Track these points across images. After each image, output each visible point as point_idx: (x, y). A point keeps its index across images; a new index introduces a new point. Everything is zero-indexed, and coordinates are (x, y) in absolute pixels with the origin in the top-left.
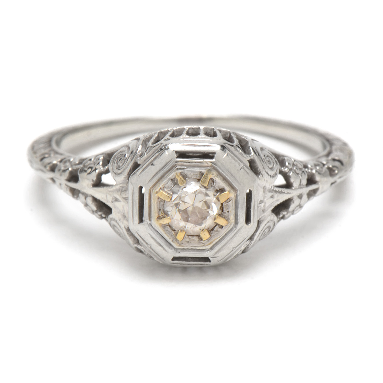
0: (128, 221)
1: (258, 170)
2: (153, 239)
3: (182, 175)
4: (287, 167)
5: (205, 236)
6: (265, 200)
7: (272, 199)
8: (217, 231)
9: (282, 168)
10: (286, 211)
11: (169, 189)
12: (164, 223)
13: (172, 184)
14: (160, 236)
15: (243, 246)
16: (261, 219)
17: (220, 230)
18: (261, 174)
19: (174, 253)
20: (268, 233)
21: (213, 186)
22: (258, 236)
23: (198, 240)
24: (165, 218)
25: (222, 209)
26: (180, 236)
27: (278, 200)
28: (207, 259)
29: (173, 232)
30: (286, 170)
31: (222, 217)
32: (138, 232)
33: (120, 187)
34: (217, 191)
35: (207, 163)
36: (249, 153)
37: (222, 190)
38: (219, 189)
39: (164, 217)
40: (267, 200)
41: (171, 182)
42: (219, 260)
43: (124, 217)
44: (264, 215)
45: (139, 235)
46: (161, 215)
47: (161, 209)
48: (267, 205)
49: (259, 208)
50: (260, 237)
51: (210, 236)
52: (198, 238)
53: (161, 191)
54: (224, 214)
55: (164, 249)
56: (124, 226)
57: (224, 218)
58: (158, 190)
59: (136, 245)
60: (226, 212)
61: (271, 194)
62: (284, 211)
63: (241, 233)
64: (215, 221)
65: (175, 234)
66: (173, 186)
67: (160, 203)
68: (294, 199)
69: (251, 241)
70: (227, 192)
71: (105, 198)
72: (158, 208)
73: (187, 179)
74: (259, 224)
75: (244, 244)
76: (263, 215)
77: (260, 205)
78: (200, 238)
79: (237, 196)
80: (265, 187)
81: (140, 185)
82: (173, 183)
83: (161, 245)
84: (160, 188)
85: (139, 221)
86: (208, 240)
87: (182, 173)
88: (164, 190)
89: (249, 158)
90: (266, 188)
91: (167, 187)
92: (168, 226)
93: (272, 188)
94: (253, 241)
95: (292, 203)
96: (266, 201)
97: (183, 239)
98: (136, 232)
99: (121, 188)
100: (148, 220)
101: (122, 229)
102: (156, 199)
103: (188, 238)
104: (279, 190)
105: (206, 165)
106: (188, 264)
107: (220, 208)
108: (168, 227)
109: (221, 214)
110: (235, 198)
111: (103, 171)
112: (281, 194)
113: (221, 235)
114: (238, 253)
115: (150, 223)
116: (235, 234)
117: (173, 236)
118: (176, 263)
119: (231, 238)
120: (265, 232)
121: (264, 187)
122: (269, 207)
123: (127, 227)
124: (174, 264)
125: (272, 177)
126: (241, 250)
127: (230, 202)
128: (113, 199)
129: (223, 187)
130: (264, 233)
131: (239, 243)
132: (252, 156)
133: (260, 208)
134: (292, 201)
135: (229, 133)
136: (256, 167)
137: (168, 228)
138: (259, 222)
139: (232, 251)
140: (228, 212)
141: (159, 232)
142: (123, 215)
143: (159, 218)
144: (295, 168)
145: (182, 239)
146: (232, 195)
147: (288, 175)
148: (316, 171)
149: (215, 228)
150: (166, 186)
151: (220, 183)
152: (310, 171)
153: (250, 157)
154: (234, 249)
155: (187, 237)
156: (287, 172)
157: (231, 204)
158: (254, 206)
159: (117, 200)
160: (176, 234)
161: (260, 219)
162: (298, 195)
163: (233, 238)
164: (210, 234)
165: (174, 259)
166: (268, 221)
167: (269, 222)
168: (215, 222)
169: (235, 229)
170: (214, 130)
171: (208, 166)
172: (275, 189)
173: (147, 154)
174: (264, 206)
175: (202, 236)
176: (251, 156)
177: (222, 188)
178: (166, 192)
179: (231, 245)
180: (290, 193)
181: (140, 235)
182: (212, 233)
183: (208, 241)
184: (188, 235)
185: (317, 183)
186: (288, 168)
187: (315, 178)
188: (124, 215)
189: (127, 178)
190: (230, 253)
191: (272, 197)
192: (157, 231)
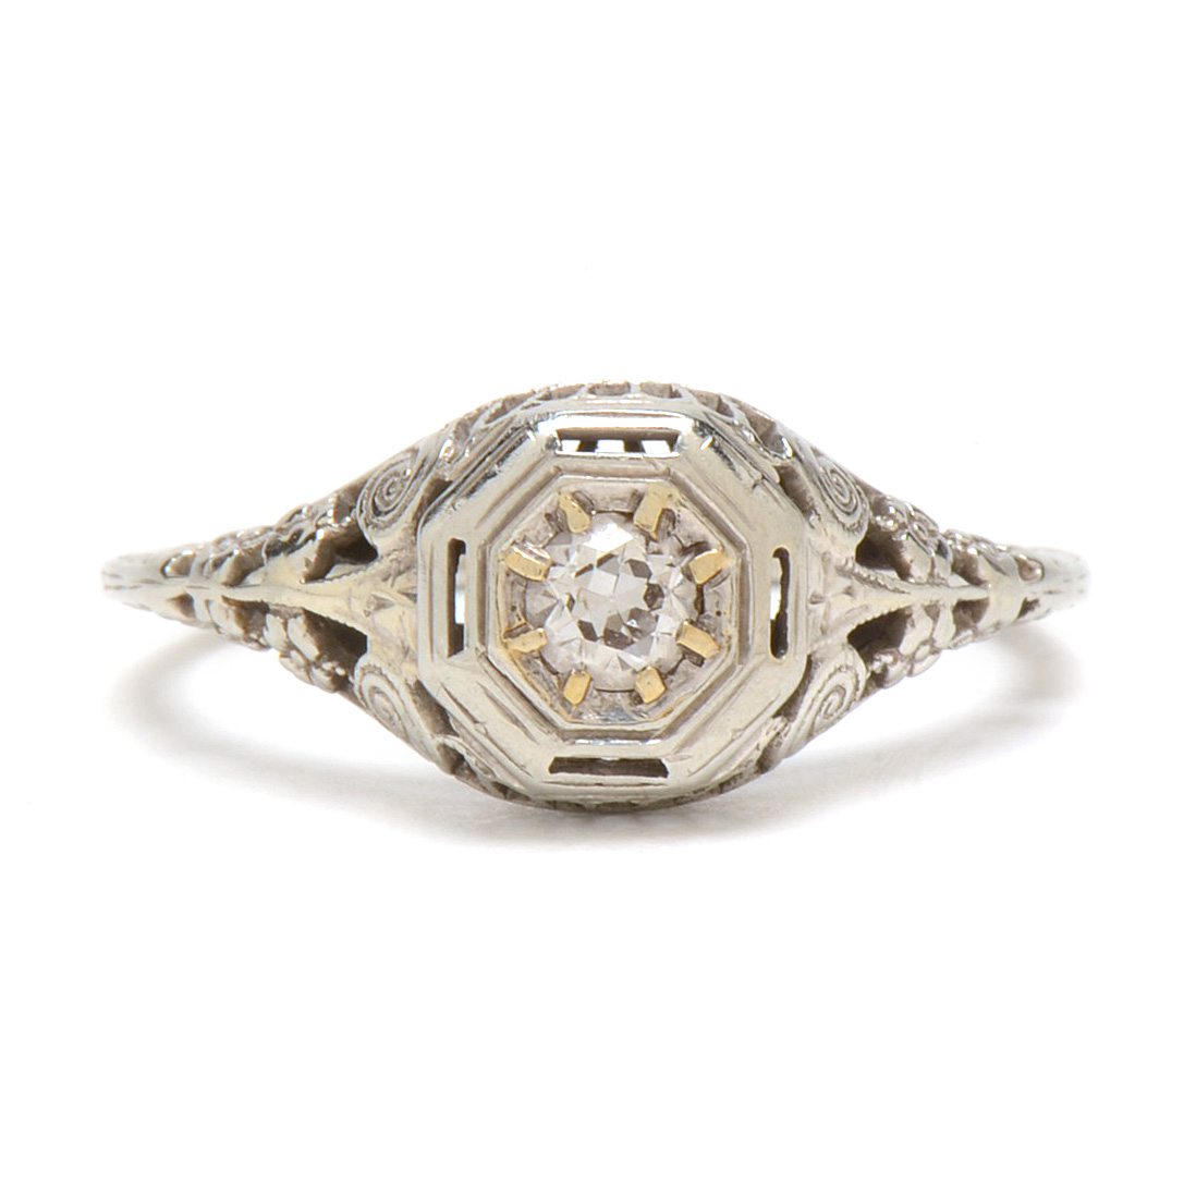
0: (415, 661)
1: (808, 499)
2: (494, 701)
3: (578, 500)
4: (891, 517)
5: (651, 688)
6: (829, 595)
7: (848, 597)
8: (686, 673)
9: (878, 518)
10: (891, 653)
11: (541, 546)
12: (526, 650)
13: (550, 528)
14: (515, 694)
15: (764, 732)
16: (818, 656)
17: (695, 670)
18: (816, 511)
19: (556, 744)
20: (836, 711)
21: (672, 533)
22: (810, 708)
23: (630, 704)
24: (528, 634)
25: (699, 606)
26: (575, 691)
27: (866, 608)
28: (655, 768)
29: (554, 678)
30: (890, 523)
31: (701, 629)
32: (446, 683)
33: (391, 561)
34: (684, 551)
35: (655, 465)
36: (780, 450)
37: (700, 547)
38: (689, 544)
39: (526, 631)
40: (834, 596)
41: (547, 524)
42: (693, 770)
43: (406, 651)
44: (826, 644)
45: (449, 693)
46: (518, 623)
47: (517, 605)
48: (834, 615)
49: (812, 614)
50: (815, 718)
51: (666, 689)
52: (630, 696)
53: (516, 549)
54: (706, 621)
55: (526, 732)
56: (403, 681)
57: (708, 632)
58: (506, 546)
59: (440, 739)
60: (713, 614)
61: (845, 582)
62: (885, 654)
63: (759, 683)
64: (680, 641)
65: (559, 684)
66: (551, 535)
67: (512, 590)
68: (914, 616)
69: (789, 720)
70: (714, 551)
71: (346, 608)
72: (506, 603)
73: (594, 512)
74: (813, 670)
75: (768, 727)
76: (822, 643)
77: (815, 606)
78: (635, 699)
79: (743, 567)
80: (828, 556)
81: (451, 537)
82: (552, 526)
83: (516, 722)
84: (514, 543)
85: (450, 650)
86: (660, 701)
87: (578, 495)
88: (524, 549)
89: (778, 463)
90: (830, 559)
91: (534, 540)
92: (537, 658)
93: (850, 565)
94: (793, 721)
95: (909, 626)
96: (832, 600)
97: (584, 699)
98: (442, 684)
99: (394, 565)
100: (478, 644)
101: (398, 692)
102: (502, 577)
103: (599, 698)
104: (869, 576)
105: (651, 469)
106: (600, 785)
107: (695, 604)
108: (539, 662)
109: (698, 620)
110: (738, 570)
111: (337, 531)
112: (874, 587)
113: (697, 687)
114: (751, 754)
115: (483, 653)
116: (739, 686)
117: (555, 691)
118: (563, 781)
119: (730, 697)
120: (829, 705)
121: (825, 554)
122: (842, 622)
123: (415, 680)
124: (557, 783)
125: (848, 530)
126: (757, 748)
127: (724, 583)
128: (369, 603)
129: (704, 536)
130: (826, 704)
131: (754, 715)
132: (788, 458)
133: (815, 618)
134: (909, 621)
135: (717, 399)
136: (801, 490)
137: (538, 665)
138: (811, 664)
139: (732, 740)
140: (719, 613)
141: (513, 681)
142: (400, 645)
143: (511, 633)
144: (916, 527)
145: (581, 698)
146: (730, 563)
147: (894, 539)
148: (979, 552)
149: (681, 665)
150: (531, 534)
151: (691, 525)
152: (960, 548)
153: (782, 459)
154: (738, 734)
155: (595, 693)
156: (892, 529)
157: (728, 589)
158: (797, 602)
159: (381, 605)
160: (563, 684)
161: (814, 652)
162: (927, 604)
163: (734, 698)
164: (664, 684)
165: (559, 765)
166: (838, 666)
167: (840, 669)
168: (680, 645)
169: (739, 667)
170: (671, 389)
171: (656, 472)
172: (856, 570)
173: (471, 450)
174: (826, 615)
175: (641, 688)
176: (784, 457)
177: (701, 540)
178: (531, 553)
179: (729, 720)
180: (903, 592)
181: (453, 693)
182: (672, 681)
183: (659, 704)
184: (598, 690)
185: (983, 586)
186: (896, 521)
187: (976, 570)
188: (403, 647)
189: (410, 531)
190: (726, 746)
191: (849, 592)
192: (505, 677)
